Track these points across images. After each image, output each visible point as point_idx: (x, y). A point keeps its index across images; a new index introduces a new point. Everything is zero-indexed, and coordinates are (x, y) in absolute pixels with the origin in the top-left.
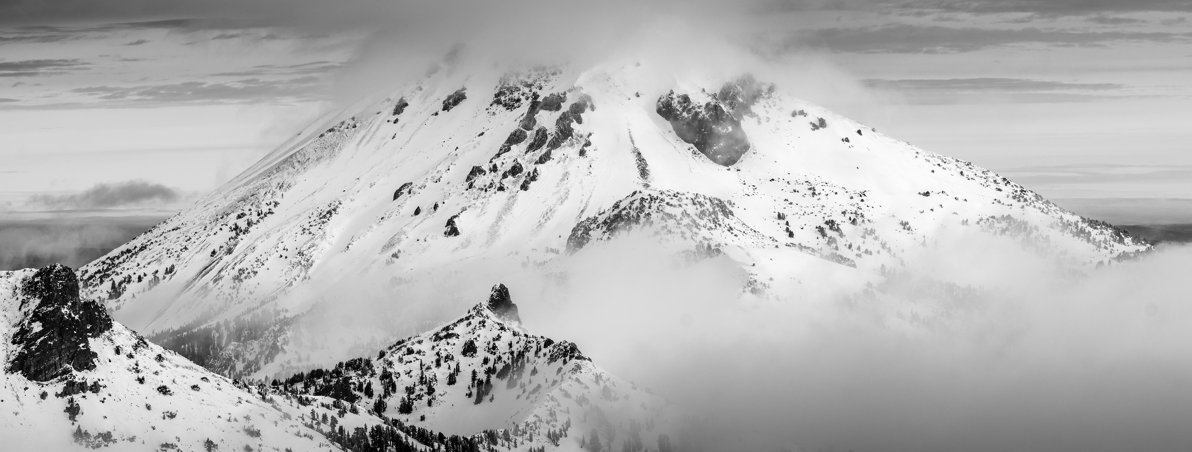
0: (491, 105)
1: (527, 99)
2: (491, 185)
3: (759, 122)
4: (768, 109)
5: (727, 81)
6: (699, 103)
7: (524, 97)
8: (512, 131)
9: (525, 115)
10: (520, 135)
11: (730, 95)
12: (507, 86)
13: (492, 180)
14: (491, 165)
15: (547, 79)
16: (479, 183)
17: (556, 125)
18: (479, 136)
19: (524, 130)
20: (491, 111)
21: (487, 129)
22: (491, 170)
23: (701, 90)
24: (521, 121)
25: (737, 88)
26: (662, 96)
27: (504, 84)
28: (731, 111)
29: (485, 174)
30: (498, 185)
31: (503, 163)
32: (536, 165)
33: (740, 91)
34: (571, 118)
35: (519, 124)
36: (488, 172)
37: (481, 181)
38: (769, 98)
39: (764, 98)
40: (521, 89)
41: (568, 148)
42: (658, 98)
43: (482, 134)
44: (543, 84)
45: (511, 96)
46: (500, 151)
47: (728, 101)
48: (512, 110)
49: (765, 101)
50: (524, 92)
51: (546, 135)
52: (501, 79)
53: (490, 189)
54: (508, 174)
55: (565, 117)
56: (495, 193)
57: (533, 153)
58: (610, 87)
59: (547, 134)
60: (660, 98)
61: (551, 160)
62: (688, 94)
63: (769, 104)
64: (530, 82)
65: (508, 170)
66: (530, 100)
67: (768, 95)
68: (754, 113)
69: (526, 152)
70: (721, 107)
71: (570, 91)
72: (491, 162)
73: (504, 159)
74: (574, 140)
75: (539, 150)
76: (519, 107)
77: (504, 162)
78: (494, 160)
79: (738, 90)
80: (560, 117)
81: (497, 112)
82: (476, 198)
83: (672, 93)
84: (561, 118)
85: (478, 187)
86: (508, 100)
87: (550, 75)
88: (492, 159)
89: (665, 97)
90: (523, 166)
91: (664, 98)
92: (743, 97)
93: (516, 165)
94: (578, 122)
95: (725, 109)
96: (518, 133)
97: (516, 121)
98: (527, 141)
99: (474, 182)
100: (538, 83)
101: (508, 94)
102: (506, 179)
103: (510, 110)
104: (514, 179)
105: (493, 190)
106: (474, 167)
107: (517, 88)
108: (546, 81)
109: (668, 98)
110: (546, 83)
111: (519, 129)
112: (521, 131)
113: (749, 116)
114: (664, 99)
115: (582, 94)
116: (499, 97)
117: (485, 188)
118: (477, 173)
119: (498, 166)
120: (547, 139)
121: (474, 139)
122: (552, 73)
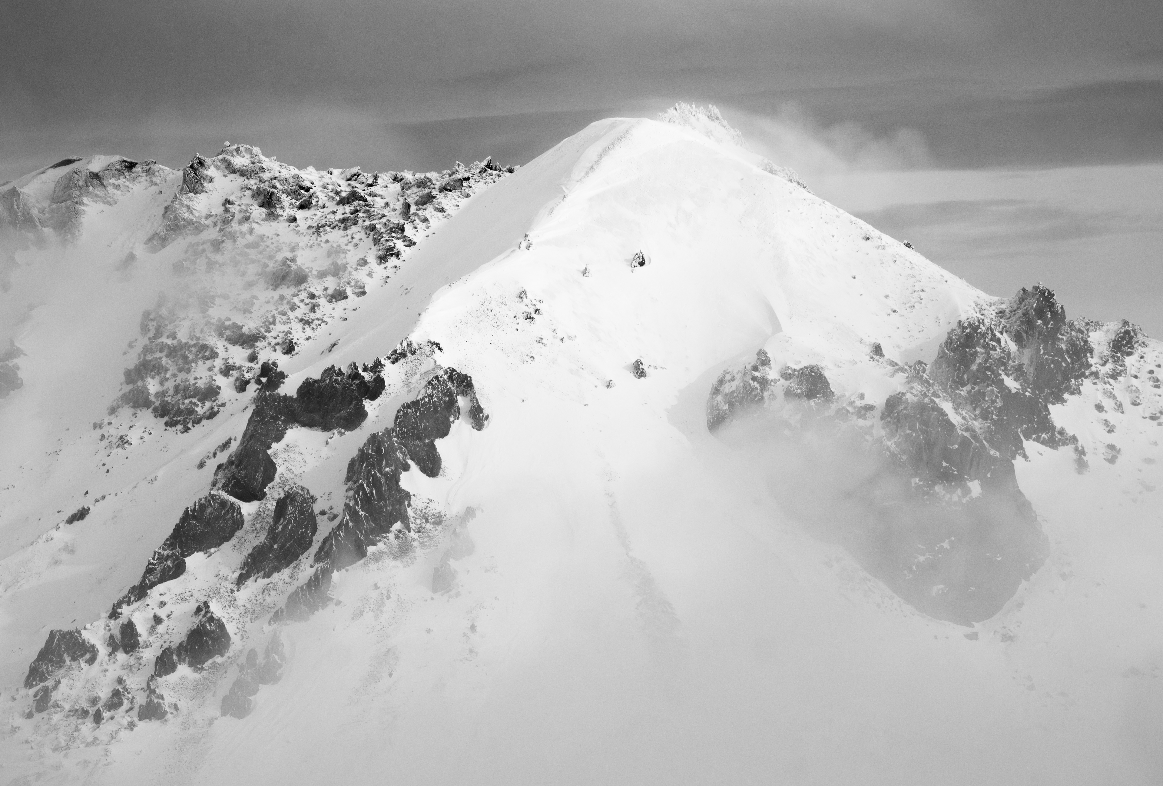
0: (113, 411)
1: (242, 386)
2: (116, 700)
3: (1081, 465)
4: (1112, 416)
5: (963, 318)
6: (862, 397)
7: (232, 379)
8: (189, 502)
9: (235, 446)
10: (217, 518)
11: (974, 367)
12: (170, 342)
13: (120, 681)
14: (115, 626)
15: (312, 316)
16: (74, 693)
17: (348, 479)
18: (71, 521)
19: (232, 499)
20: (113, 432)
21: (99, 497)
22: (113, 645)
23: (868, 350)
24: (220, 467)
25: (998, 341)
26: (726, 372)
27: (158, 333)
28: (977, 425)
29: (91, 661)
30: (141, 699)
31: (158, 620)
32: (274, 626)
33: (1009, 354)
34: (399, 455)
35: (211, 478)
36: (103, 651)
37: (79, 685)
38: (1114, 375)
39: (1096, 375)
40: (220, 350)
41: (389, 562)
42: (714, 381)
43: (81, 515)
44: (298, 334)
45: (182, 376)
46: (144, 577)
47: (968, 387)
48: (186, 430)
49: (1100, 386)
50: (230, 362)
51: (312, 518)
52: (146, 315)
53: (112, 713)
54: (175, 657)
55: (378, 451)
56: (131, 726)
57: (267, 581)
58: (540, 341)
59: (317, 510)
60: (721, 382)
61: (331, 606)
62: (822, 364)
63: (1115, 397)
64: (249, 326)
65: (174, 646)
66: (252, 389)
67: (1110, 366)
68: (1062, 432)
69: (241, 581)
70: (942, 413)
71: (397, 357)
72: (114, 614)
73: (163, 604)
74: (412, 534)
75: (286, 572)
76: (212, 415)
77: (162, 613)
78: (125, 610)
79: (1003, 351)
80: (361, 451)
81: (133, 437)
82: (63, 744)
83: (764, 360)
84: (363, 456)
85: (67, 707)
86: (171, 392)
87: (323, 301)
88: (119, 604)
89: (738, 376)
90: (230, 628)
91: (733, 379)
92: (1019, 372)
93: (203, 626)
94: (424, 470)
95: (955, 418)
96: (209, 510)
97: (201, 465)
98: (242, 541)
99: (55, 687)
100: (279, 329)
101: (172, 369)
102: (172, 678)
103: (180, 427)
104: (197, 676)
105: (122, 717)
106: (52, 634)
107: (204, 347)
108: (308, 323)
109: (748, 378)
110: (308, 329)
111: (213, 496)
112: (223, 504)
113: (1044, 443)
114: (734, 384)
115: (439, 367)
116: (140, 383)
117: (92, 711)
118: (67, 658)
119: (142, 628)
120: (314, 530)
121: (54, 533)
122: (330, 291)
